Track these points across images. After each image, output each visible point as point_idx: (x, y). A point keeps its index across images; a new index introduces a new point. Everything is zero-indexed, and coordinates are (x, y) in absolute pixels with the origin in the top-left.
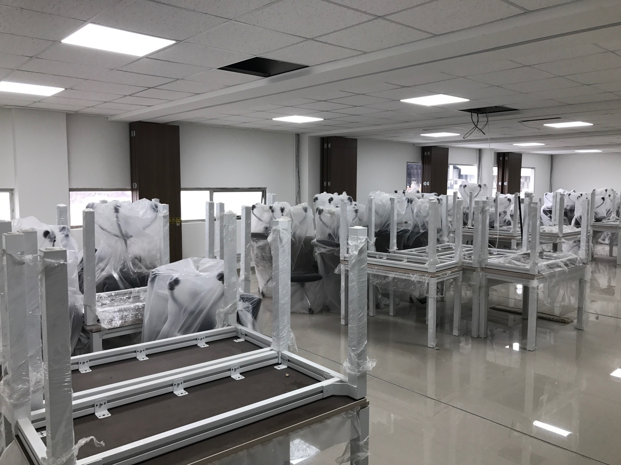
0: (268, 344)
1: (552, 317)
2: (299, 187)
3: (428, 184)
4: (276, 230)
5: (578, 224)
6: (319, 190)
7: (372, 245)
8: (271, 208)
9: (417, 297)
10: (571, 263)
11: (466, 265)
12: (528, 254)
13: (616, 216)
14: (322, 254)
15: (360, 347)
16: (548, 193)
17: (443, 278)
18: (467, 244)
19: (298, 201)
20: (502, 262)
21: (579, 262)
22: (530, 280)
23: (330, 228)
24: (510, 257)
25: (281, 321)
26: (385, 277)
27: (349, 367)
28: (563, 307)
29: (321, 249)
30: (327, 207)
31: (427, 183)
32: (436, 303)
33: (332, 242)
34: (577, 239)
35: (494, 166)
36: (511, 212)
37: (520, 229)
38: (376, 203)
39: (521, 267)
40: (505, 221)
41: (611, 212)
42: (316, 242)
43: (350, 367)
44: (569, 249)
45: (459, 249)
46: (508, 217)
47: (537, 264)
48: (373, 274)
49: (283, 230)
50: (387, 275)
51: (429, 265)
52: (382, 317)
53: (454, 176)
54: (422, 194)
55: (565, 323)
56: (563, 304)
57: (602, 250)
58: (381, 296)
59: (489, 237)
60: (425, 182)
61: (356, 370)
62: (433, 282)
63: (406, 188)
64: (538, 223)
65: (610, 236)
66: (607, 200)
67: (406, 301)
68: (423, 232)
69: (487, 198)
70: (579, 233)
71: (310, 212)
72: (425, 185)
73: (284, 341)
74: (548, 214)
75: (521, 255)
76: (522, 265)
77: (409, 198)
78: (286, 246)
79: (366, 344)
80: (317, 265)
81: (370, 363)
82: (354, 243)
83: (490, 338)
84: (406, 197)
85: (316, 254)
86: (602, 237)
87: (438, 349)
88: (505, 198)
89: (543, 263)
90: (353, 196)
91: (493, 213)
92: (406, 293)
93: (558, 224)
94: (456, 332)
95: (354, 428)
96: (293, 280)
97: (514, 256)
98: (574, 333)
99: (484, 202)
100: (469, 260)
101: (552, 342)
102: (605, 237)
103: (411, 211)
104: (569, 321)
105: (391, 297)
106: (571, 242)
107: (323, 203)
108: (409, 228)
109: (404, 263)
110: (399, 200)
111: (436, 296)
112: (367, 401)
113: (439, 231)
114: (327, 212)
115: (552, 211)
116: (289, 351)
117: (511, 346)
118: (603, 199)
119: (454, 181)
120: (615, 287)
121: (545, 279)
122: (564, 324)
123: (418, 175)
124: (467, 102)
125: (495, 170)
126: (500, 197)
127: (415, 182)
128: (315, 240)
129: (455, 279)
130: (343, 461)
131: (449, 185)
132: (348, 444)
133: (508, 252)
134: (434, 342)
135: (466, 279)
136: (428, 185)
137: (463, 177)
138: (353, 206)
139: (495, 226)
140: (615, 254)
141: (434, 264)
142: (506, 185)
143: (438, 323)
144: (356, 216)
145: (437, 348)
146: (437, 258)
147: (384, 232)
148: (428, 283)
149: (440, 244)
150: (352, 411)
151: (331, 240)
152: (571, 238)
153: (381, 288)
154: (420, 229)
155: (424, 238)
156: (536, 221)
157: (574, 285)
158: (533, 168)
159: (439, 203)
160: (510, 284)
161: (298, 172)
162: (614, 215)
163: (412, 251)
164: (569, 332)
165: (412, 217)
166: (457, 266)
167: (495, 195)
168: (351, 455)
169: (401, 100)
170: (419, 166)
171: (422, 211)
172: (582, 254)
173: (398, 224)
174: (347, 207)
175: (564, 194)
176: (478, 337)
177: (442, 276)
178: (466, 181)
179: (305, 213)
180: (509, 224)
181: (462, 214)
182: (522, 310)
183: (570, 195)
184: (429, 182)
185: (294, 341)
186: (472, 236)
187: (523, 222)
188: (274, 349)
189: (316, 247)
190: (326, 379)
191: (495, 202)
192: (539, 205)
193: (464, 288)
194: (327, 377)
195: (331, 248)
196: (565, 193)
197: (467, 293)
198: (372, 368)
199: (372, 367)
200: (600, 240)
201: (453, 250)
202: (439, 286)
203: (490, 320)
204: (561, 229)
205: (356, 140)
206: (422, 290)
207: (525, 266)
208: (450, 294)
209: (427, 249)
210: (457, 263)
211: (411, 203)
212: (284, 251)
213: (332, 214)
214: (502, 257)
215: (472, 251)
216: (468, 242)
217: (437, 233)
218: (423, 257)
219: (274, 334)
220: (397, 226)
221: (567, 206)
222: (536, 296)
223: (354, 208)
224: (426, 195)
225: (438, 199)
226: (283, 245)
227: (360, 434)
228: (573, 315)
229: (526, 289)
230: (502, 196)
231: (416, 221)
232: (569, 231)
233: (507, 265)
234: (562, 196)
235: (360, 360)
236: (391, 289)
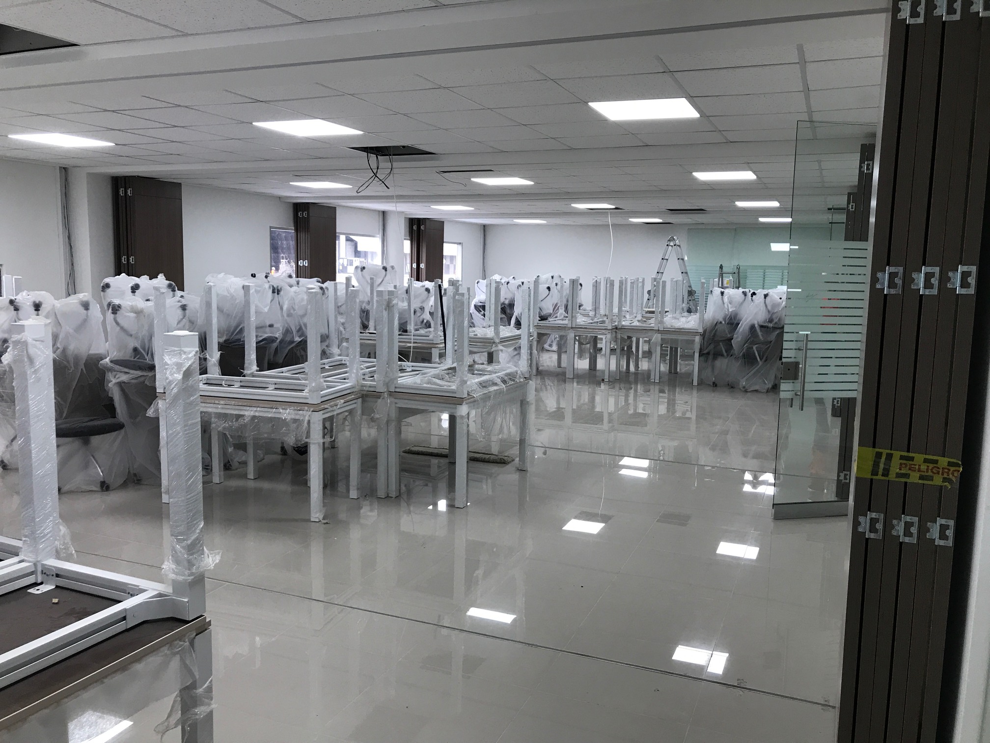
0: (14, 552)
1: (487, 457)
2: (72, 264)
3: (306, 263)
4: (19, 341)
5: (518, 324)
6: (112, 270)
7: (215, 365)
8: (12, 302)
9: (291, 444)
10: (510, 379)
11: (367, 389)
12: (454, 369)
13: (564, 313)
14: (123, 385)
15: (191, 533)
16: (481, 280)
17: (333, 411)
18: (369, 358)
19: (72, 288)
20: (419, 381)
21: (520, 377)
22: (458, 405)
23: (136, 338)
24: (429, 374)
25: (38, 507)
26: (238, 417)
27: (173, 569)
28: (501, 440)
29: (119, 375)
30: (128, 301)
31: (304, 262)
32: (321, 451)
33: (141, 362)
34: (517, 346)
35: (405, 239)
36: (431, 309)
37: (443, 333)
38: (218, 295)
39: (445, 387)
40: (423, 321)
41: (559, 307)
42: (109, 362)
43: (176, 568)
44: (508, 360)
45: (355, 366)
46: (427, 317)
47: (466, 382)
48: (216, 413)
49: (34, 342)
50: (242, 413)
51: (310, 393)
52: (234, 483)
53: (347, 253)
54: (297, 279)
55: (504, 463)
56: (500, 436)
57: (549, 360)
58: (233, 448)
59: (399, 346)
60: (302, 261)
61: (186, 573)
62: (317, 420)
63: (271, 270)
64: (466, 323)
65: (558, 339)
66: (554, 290)
67: (275, 453)
68: (300, 340)
69: (395, 287)
70: (518, 337)
71: (95, 310)
72: (302, 265)
73: (46, 541)
74: (481, 311)
75: (445, 370)
76: (445, 385)
77: (275, 286)
78: (42, 370)
79: (202, 528)
80: (114, 405)
81: (210, 557)
82: (174, 360)
83: (405, 496)
84: (270, 283)
85: (110, 385)
86: (549, 342)
87: (327, 523)
88: (421, 287)
89: (474, 381)
90: (177, 281)
91: (405, 310)
92: (273, 439)
93: (493, 325)
94: (353, 494)
95: (186, 669)
96: (61, 433)
97: (436, 372)
98: (516, 476)
99: (390, 293)
100: (371, 381)
101: (490, 493)
102: (552, 342)
103: (279, 308)
104: (510, 460)
105: (250, 449)
106: (511, 349)
107: (122, 294)
108: (277, 336)
109: (270, 393)
110: (259, 289)
111: (322, 441)
112: (208, 620)
113: (324, 338)
114: (128, 308)
115: (485, 306)
116: (58, 557)
117: (435, 505)
118: (549, 288)
119: (348, 260)
120: (564, 408)
121: (476, 403)
122: (504, 465)
123: (289, 248)
124: (358, 136)
125: (407, 244)
126: (415, 285)
127: (287, 261)
128: (107, 360)
129: (351, 412)
130: (167, 727)
131: (338, 267)
132: (176, 697)
133: (427, 367)
134: (320, 511)
135: (367, 411)
136: (307, 265)
137: (362, 256)
138: (177, 298)
139: (408, 329)
140: (563, 365)
141: (317, 391)
142: (423, 267)
143: (326, 482)
144: (184, 316)
145: (325, 521)
146: (322, 380)
147: (235, 342)
148: (309, 422)
149: (327, 359)
150: (180, 640)
151: (138, 359)
152: (510, 344)
153: (231, 436)
154: (294, 334)
155: (301, 351)
156: (463, 322)
157: (516, 409)
158: (460, 243)
159: (323, 294)
160: (432, 413)
161: (69, 238)
162: (562, 311)
163: (283, 372)
164: (508, 476)
165: (280, 316)
166: (353, 392)
167: (407, 283)
168: (181, 715)
169: (253, 123)
170: (290, 235)
171: (296, 307)
172: (523, 366)
173: (257, 328)
174: (165, 302)
175: (501, 282)
176: (388, 497)
177: (331, 409)
178: (366, 261)
179: (85, 311)
180: (428, 325)
181: (358, 311)
182: (448, 451)
183: (508, 283)
184: (307, 261)
185: (68, 539)
186: (374, 345)
187: (445, 320)
188: (26, 558)
189: (110, 373)
190: (132, 595)
191: (407, 293)
192: (466, 296)
193: (364, 425)
194: (132, 592)
195: (139, 373)
196: (503, 281)
197: (368, 433)
198: (213, 565)
199: (215, 563)
200: (546, 346)
201: (347, 367)
202: (328, 425)
203: (405, 469)
204: (497, 332)
205: (180, 184)
206: (299, 432)
207: (450, 386)
208: (344, 436)
209: (306, 368)
210: (353, 387)
211: (278, 294)
212: (38, 380)
213: (139, 312)
214: (418, 374)
215: (375, 368)
216: (369, 354)
217: (321, 342)
218: (299, 380)
219: (26, 532)
220: (256, 332)
221: (505, 299)
222: (465, 428)
223: (179, 301)
224: (302, 280)
225: (321, 288)
226: (36, 368)
227: (197, 677)
228: (515, 451)
229: (452, 419)
230: (417, 284)
231: (287, 323)
232: (508, 334)
233: (425, 385)
234: (498, 283)
235: (192, 554)
236: (249, 437)
